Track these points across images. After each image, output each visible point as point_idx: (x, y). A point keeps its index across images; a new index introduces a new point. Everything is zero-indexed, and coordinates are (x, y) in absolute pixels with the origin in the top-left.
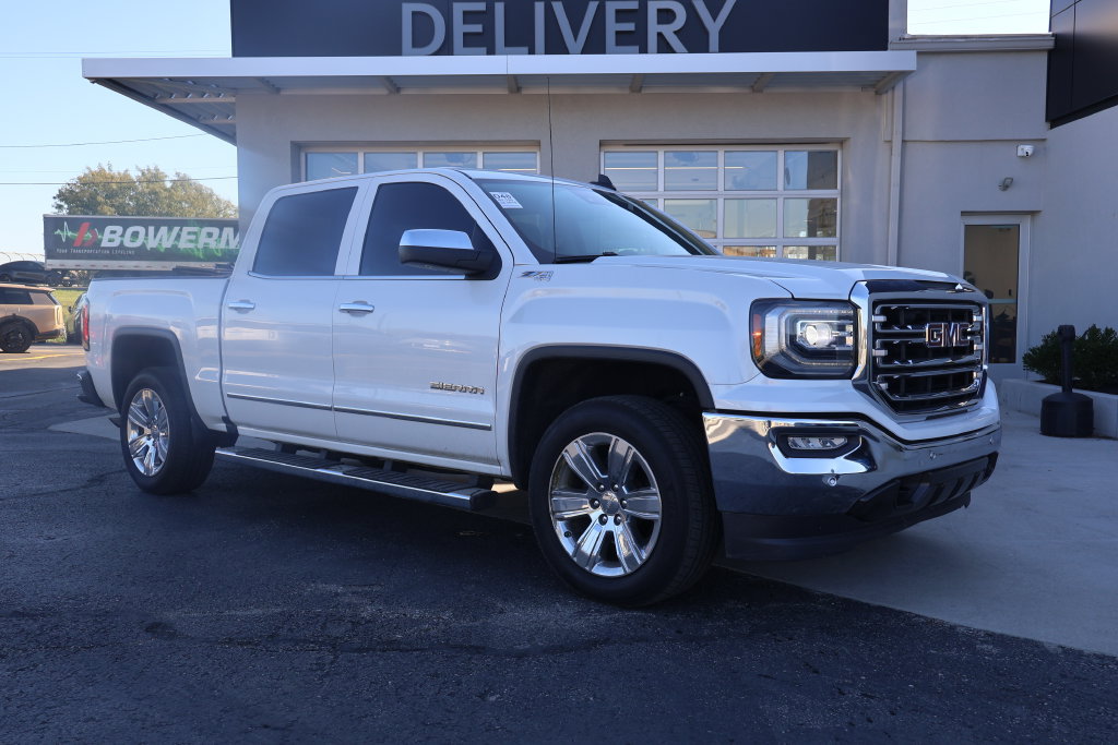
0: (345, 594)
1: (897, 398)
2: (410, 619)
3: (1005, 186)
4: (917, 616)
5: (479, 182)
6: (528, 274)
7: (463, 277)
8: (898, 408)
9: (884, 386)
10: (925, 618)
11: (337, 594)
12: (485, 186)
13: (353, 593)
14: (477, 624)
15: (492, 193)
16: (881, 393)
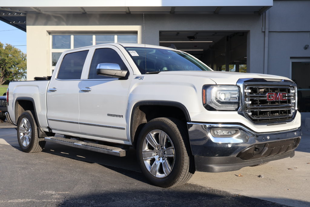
0: (55, 195)
1: (255, 118)
2: (79, 203)
3: (306, 48)
4: (269, 202)
5: (125, 48)
6: (137, 78)
7: (118, 79)
8: (255, 122)
9: (250, 114)
10: (272, 202)
11: (52, 195)
12: (127, 49)
13: (58, 194)
14: (103, 205)
15: (129, 51)
16: (249, 116)
